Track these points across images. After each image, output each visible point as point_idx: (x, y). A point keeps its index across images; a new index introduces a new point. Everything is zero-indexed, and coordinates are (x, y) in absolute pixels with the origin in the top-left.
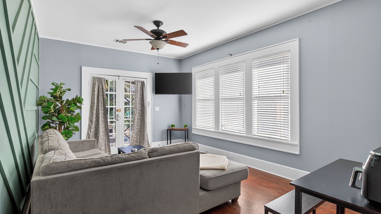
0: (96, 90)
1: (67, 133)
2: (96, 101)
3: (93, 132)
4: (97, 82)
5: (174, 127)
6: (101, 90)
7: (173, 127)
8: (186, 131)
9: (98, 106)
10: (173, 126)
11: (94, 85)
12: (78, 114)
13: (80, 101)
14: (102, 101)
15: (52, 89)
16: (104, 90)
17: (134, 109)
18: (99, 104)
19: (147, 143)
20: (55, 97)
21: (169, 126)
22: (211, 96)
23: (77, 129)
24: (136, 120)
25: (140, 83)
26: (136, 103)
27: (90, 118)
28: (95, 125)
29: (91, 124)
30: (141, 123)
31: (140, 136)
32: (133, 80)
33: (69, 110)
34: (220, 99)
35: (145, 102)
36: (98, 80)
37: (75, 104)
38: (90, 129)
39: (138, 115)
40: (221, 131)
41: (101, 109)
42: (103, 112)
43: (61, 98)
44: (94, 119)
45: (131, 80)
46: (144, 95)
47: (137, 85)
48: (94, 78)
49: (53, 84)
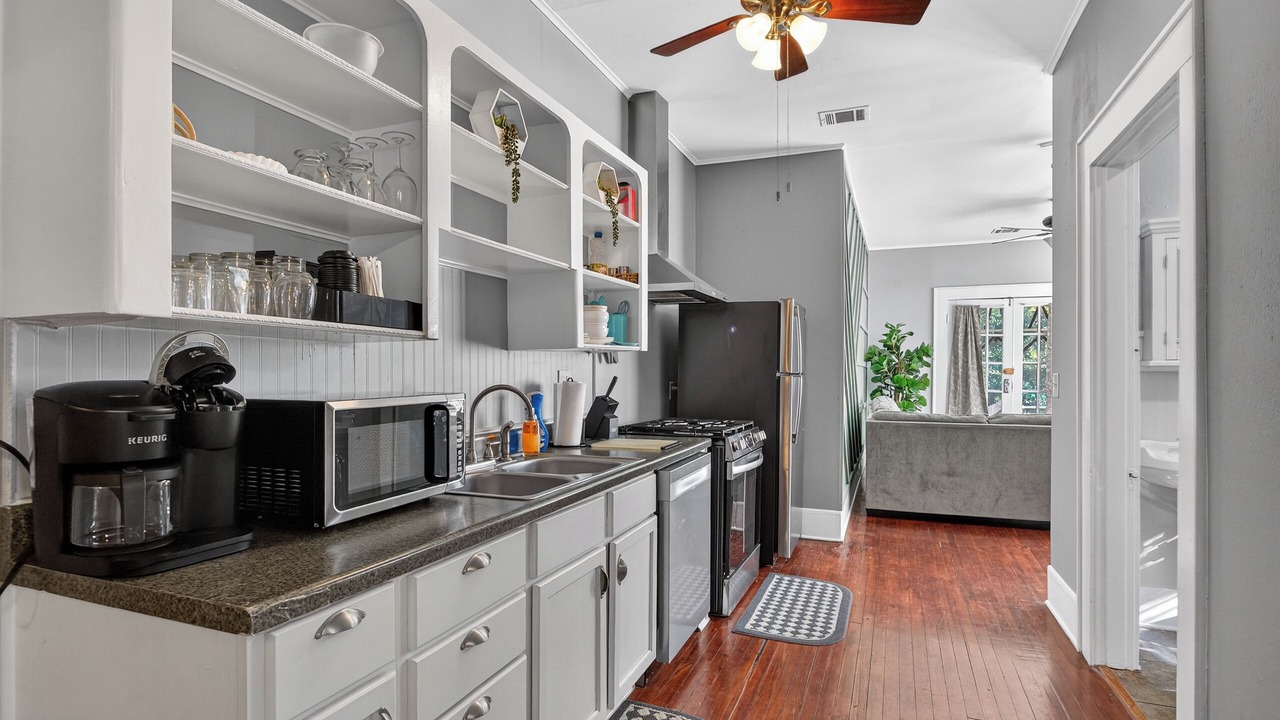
0: (961, 330)
2: (960, 352)
4: (962, 316)
6: (971, 331)
9: (965, 361)
11: (956, 322)
12: (926, 375)
13: (928, 353)
14: (974, 351)
15: (885, 335)
16: (977, 330)
18: (967, 357)
20: (889, 348)
32: (1044, 302)
33: (911, 368)
36: (964, 311)
37: (920, 359)
41: (972, 368)
42: (976, 373)
43: (898, 348)
44: (960, 388)
45: (1039, 303)
48: (957, 307)
49: (886, 326)
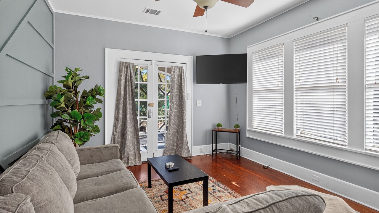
0: (123, 77)
1: (83, 136)
2: (122, 93)
3: (120, 133)
4: (123, 68)
5: (221, 126)
6: (129, 79)
7: (220, 128)
8: (238, 133)
9: (125, 99)
10: (219, 125)
11: (120, 72)
12: (99, 109)
13: (99, 93)
14: (131, 92)
15: (65, 77)
16: (132, 79)
17: (170, 102)
18: (126, 96)
19: (186, 147)
20: (68, 87)
21: (214, 125)
22: (278, 85)
23: (96, 129)
24: (173, 118)
25: (178, 70)
26: (172, 95)
27: (116, 115)
28: (122, 124)
29: (116, 122)
30: (178, 121)
31: (177, 138)
32: (169, 65)
33: (86, 104)
34: (295, 89)
35: (183, 94)
36: (125, 65)
37: (93, 96)
38: (116, 128)
39: (174, 110)
40: (295, 137)
41: (129, 103)
42: (131, 106)
43: (75, 88)
44: (121, 116)
45: (166, 66)
46: (183, 85)
47: (174, 72)
48: (120, 63)
49: (67, 70)
